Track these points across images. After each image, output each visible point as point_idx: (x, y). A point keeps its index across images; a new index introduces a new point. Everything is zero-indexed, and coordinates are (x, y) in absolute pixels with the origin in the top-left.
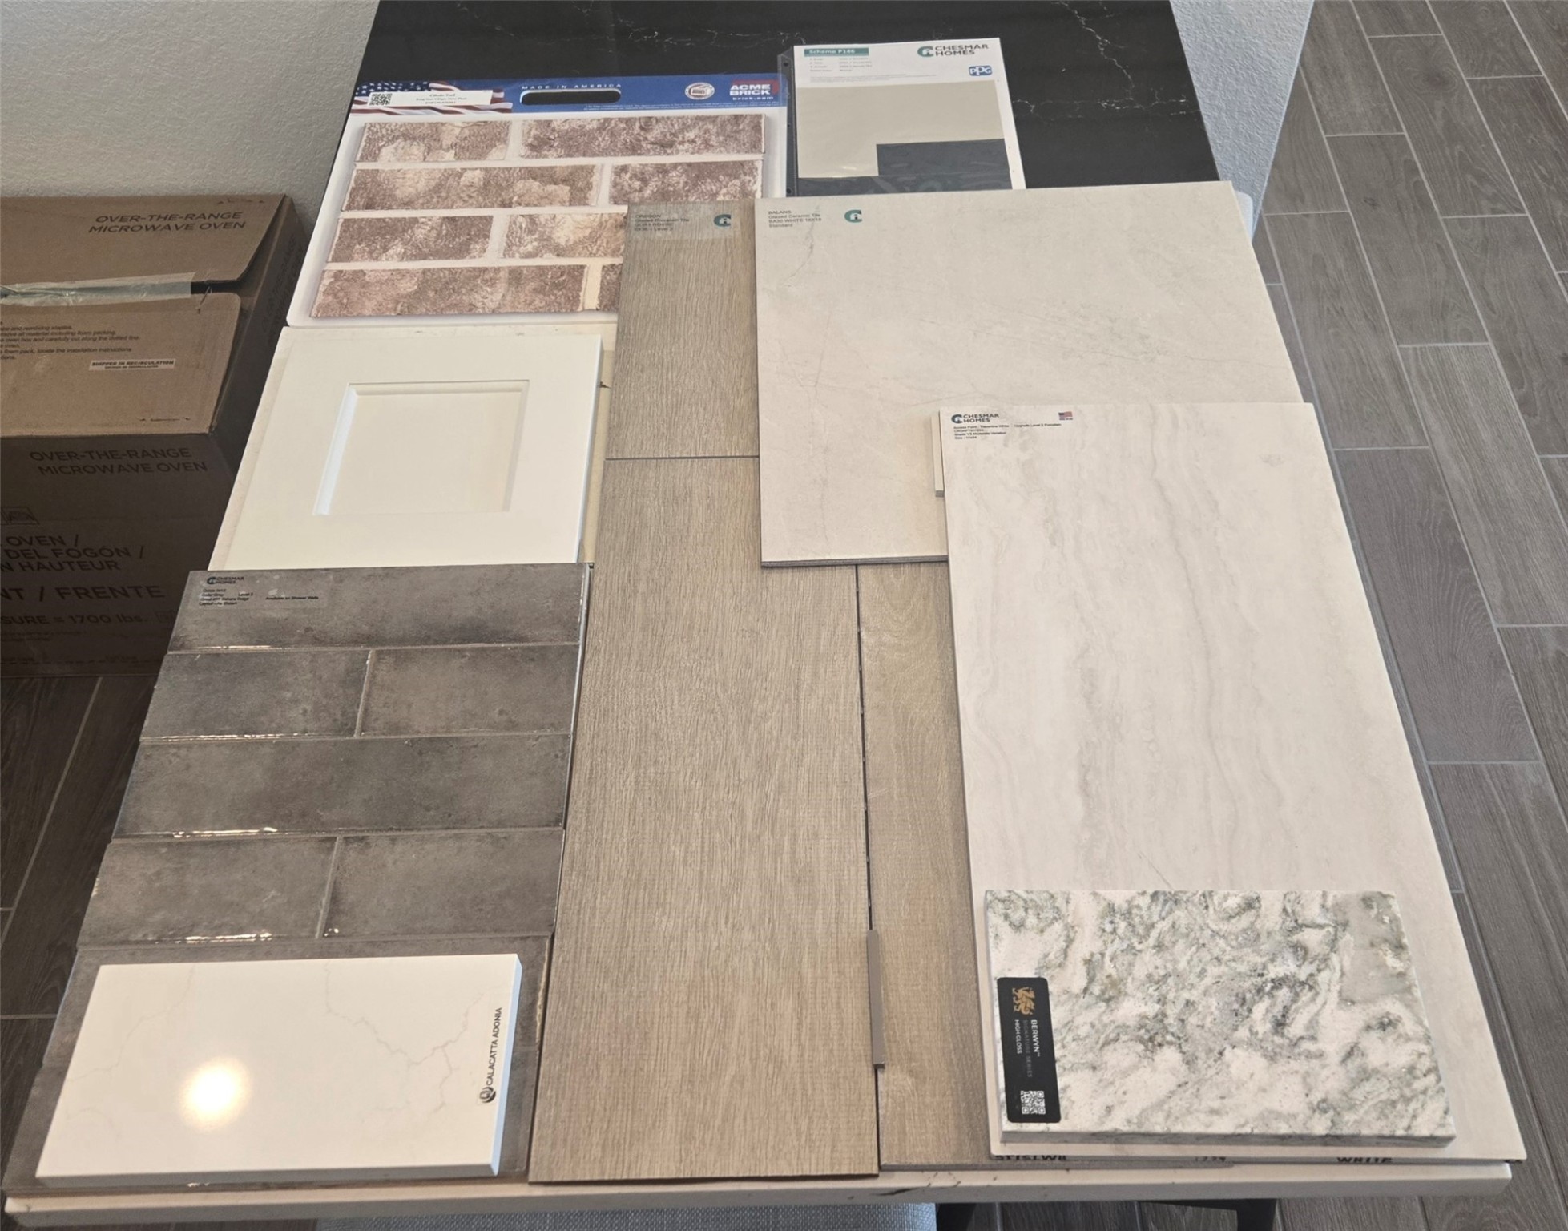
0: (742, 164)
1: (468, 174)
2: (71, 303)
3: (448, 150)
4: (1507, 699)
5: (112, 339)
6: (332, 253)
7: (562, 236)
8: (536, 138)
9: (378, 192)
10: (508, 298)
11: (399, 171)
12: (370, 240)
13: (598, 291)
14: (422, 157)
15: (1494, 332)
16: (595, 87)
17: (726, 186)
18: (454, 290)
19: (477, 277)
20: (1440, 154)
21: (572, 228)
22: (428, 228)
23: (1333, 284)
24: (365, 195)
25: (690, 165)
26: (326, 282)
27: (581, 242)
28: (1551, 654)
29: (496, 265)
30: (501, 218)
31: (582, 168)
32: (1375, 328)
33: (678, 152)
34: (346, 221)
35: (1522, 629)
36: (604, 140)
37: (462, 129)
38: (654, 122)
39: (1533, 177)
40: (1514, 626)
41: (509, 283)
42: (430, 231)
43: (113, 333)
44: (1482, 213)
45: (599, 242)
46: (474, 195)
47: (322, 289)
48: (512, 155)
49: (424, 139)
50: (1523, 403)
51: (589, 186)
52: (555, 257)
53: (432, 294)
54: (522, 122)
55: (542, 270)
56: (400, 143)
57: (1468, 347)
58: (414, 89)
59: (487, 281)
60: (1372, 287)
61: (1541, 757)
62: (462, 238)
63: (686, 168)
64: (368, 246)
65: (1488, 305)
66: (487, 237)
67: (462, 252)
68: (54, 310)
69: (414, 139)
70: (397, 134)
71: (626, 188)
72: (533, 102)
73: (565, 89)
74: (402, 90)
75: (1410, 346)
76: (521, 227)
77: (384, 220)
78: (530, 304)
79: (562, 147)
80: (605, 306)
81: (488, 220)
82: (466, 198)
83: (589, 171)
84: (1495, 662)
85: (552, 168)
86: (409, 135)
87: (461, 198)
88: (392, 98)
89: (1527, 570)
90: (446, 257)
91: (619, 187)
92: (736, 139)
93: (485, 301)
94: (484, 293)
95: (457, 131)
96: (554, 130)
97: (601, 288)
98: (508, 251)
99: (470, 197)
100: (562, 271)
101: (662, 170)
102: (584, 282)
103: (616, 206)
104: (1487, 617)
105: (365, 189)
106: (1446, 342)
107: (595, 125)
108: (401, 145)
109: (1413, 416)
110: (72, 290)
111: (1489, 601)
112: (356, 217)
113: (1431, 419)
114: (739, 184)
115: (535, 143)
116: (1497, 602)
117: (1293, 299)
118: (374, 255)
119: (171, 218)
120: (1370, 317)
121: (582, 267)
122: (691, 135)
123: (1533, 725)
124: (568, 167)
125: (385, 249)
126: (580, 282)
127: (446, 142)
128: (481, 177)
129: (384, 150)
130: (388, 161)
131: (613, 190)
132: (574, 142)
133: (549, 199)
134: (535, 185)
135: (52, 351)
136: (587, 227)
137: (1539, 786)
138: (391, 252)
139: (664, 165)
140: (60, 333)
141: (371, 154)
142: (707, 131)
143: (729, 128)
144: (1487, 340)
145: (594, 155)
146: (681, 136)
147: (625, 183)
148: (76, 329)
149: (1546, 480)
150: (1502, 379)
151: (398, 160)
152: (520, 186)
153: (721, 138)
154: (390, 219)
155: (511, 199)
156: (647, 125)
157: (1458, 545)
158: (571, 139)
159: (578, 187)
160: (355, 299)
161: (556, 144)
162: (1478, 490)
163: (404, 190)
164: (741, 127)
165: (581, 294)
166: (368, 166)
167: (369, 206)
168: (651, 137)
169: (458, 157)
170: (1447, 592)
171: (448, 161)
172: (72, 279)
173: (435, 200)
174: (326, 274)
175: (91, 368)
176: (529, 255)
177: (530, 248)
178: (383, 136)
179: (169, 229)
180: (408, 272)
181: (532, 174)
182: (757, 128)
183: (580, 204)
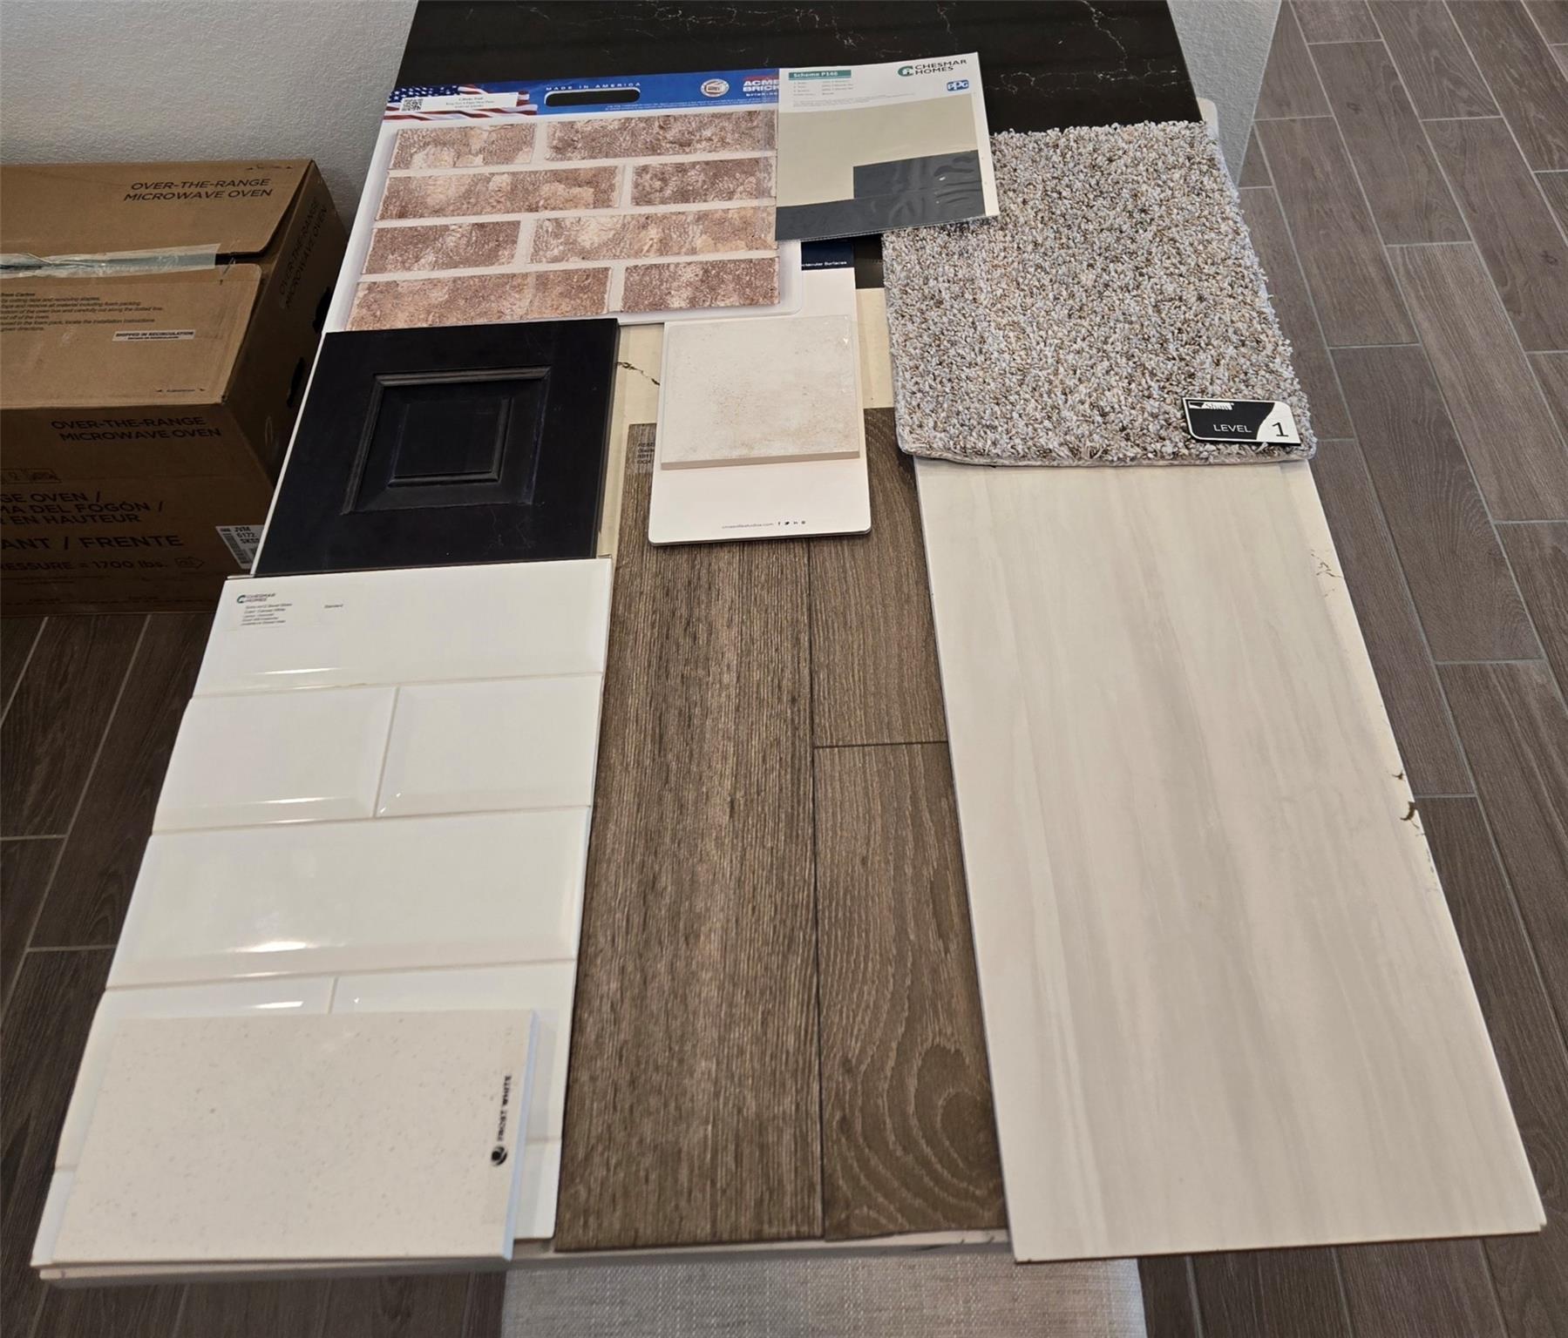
0: (757, 161)
1: (496, 179)
2: (101, 275)
3: (476, 155)
4: (1508, 596)
5: (137, 309)
6: (366, 264)
7: (587, 239)
8: (560, 140)
9: (410, 200)
10: (536, 304)
11: (430, 177)
12: (402, 250)
13: (622, 293)
14: (452, 163)
15: (1477, 231)
16: (616, 86)
17: (742, 184)
18: (483, 297)
19: (506, 284)
20: (1417, 58)
21: (596, 230)
22: (459, 235)
23: (1321, 186)
24: (398, 204)
25: (707, 163)
26: (361, 294)
27: (605, 244)
28: (1548, 551)
29: (524, 271)
30: (528, 221)
31: (605, 169)
32: (1363, 230)
33: (696, 150)
34: (381, 230)
35: (1518, 525)
36: (625, 140)
37: (490, 132)
38: (672, 120)
39: (1506, 80)
40: (1510, 522)
41: (537, 289)
42: (460, 238)
43: (138, 304)
44: (1458, 115)
45: (622, 244)
46: (502, 200)
47: (356, 302)
48: (537, 159)
49: (454, 144)
50: (1509, 300)
51: (612, 187)
52: (580, 260)
53: (462, 302)
54: (547, 123)
55: (568, 274)
56: (431, 149)
57: (1452, 246)
58: (444, 94)
59: (515, 287)
60: (1358, 189)
61: (1544, 655)
62: (491, 245)
63: (704, 166)
64: (401, 256)
65: (1470, 206)
66: (515, 242)
67: (491, 258)
68: (86, 281)
69: (445, 144)
70: (428, 140)
71: (648, 189)
72: (557, 103)
73: (586, 89)
74: (433, 95)
75: (1398, 246)
76: (547, 231)
77: (415, 229)
78: (557, 309)
79: (584, 148)
80: (629, 308)
81: (516, 224)
82: (495, 204)
83: (611, 172)
84: (1495, 559)
85: (576, 170)
86: (439, 141)
87: (489, 203)
88: (423, 102)
89: (1520, 465)
90: (476, 264)
91: (640, 188)
92: (751, 136)
93: (514, 307)
94: (512, 300)
95: (485, 135)
96: (577, 132)
97: (625, 290)
98: (535, 256)
99: (499, 202)
100: (588, 274)
101: (681, 169)
102: (608, 284)
103: (638, 207)
104: (1484, 514)
105: (398, 197)
106: (1431, 241)
107: (616, 125)
108: (432, 152)
109: (1403, 314)
110: (103, 261)
111: (1485, 497)
112: (389, 226)
113: (1420, 316)
114: (754, 181)
115: (560, 146)
116: (1493, 497)
117: (1284, 202)
118: (407, 265)
119: (202, 185)
120: (1357, 217)
121: (607, 269)
122: (707, 133)
123: (1534, 623)
124: (591, 169)
125: (417, 259)
126: (604, 284)
127: (475, 146)
128: (509, 181)
129: (415, 156)
130: (419, 168)
131: (635, 191)
132: (598, 144)
133: (573, 202)
134: (560, 188)
135: (79, 322)
136: (611, 230)
137: (1543, 686)
138: (423, 261)
139: (683, 164)
140: (88, 305)
141: (403, 161)
142: (723, 129)
143: (744, 125)
144: (1470, 239)
145: (616, 156)
146: (698, 135)
147: (646, 184)
148: (103, 301)
149: (1534, 375)
150: (1487, 276)
151: (429, 166)
152: (546, 189)
153: (737, 135)
154: (422, 227)
155: (537, 202)
156: (665, 123)
157: (1452, 441)
158: (593, 140)
159: (600, 188)
160: (388, 312)
161: (580, 145)
162: (1469, 387)
163: (436, 197)
164: (755, 124)
165: (606, 296)
166: (400, 173)
167: (402, 215)
168: (670, 135)
169: (486, 162)
170: (1445, 489)
171: (477, 166)
172: (104, 251)
173: (465, 206)
174: (360, 286)
175: (116, 339)
176: (555, 260)
177: (556, 252)
178: (415, 142)
179: (200, 196)
180: (439, 281)
181: (557, 176)
182: (771, 126)
183: (603, 207)
